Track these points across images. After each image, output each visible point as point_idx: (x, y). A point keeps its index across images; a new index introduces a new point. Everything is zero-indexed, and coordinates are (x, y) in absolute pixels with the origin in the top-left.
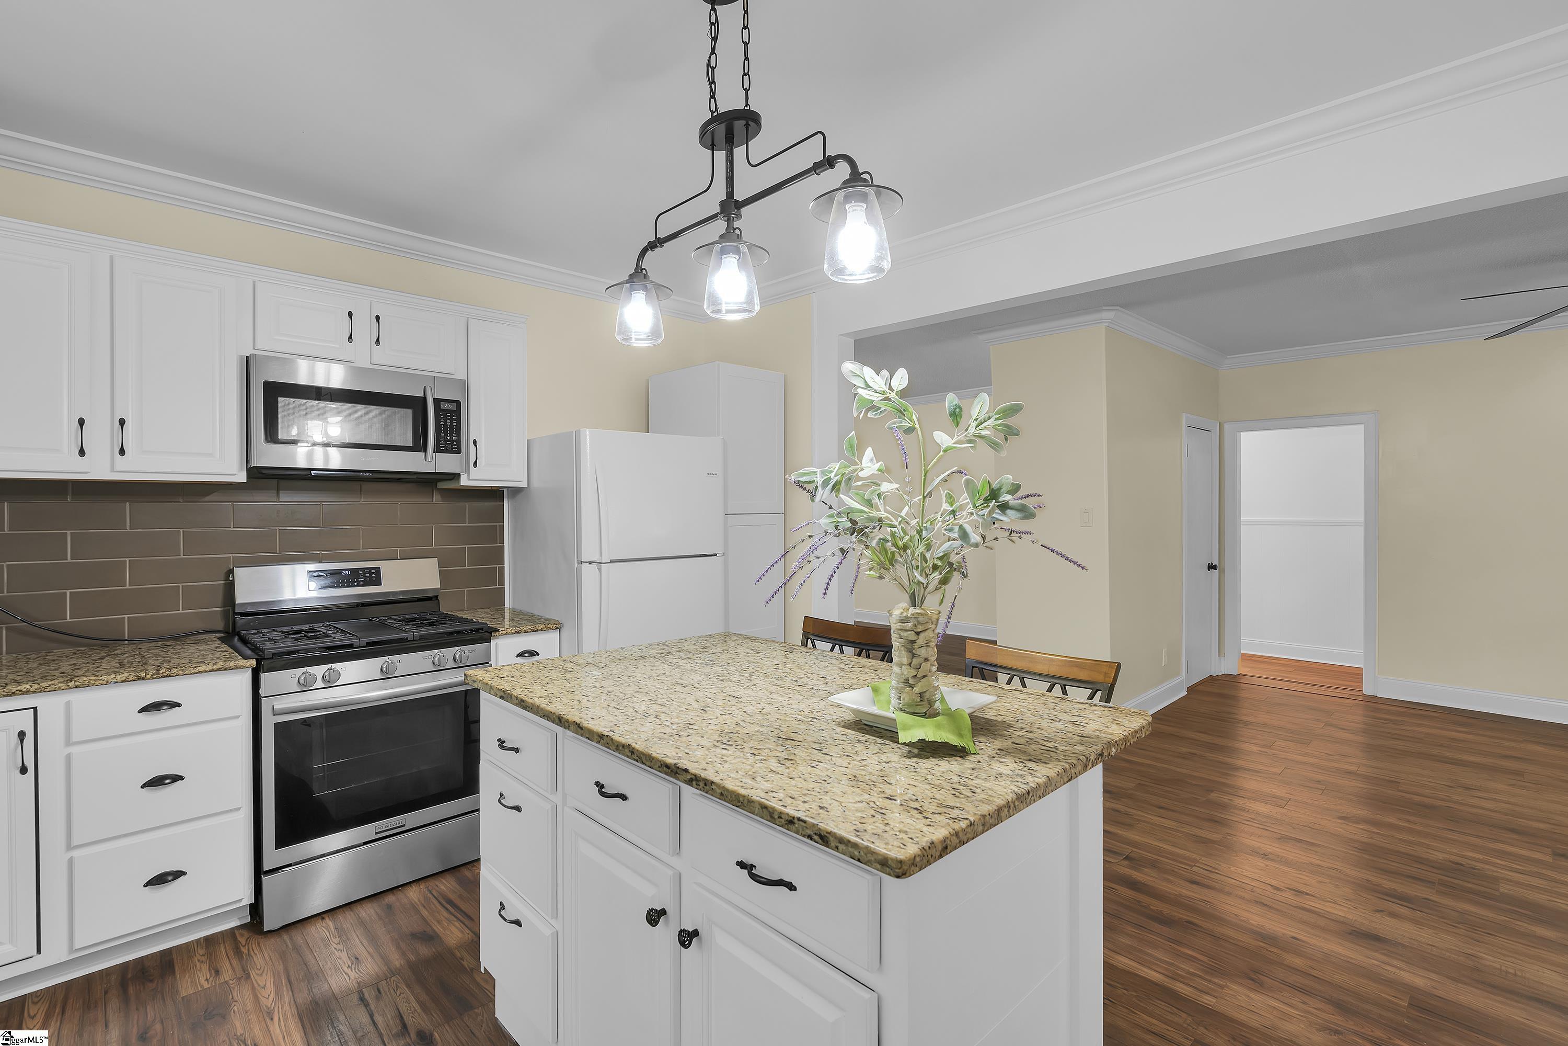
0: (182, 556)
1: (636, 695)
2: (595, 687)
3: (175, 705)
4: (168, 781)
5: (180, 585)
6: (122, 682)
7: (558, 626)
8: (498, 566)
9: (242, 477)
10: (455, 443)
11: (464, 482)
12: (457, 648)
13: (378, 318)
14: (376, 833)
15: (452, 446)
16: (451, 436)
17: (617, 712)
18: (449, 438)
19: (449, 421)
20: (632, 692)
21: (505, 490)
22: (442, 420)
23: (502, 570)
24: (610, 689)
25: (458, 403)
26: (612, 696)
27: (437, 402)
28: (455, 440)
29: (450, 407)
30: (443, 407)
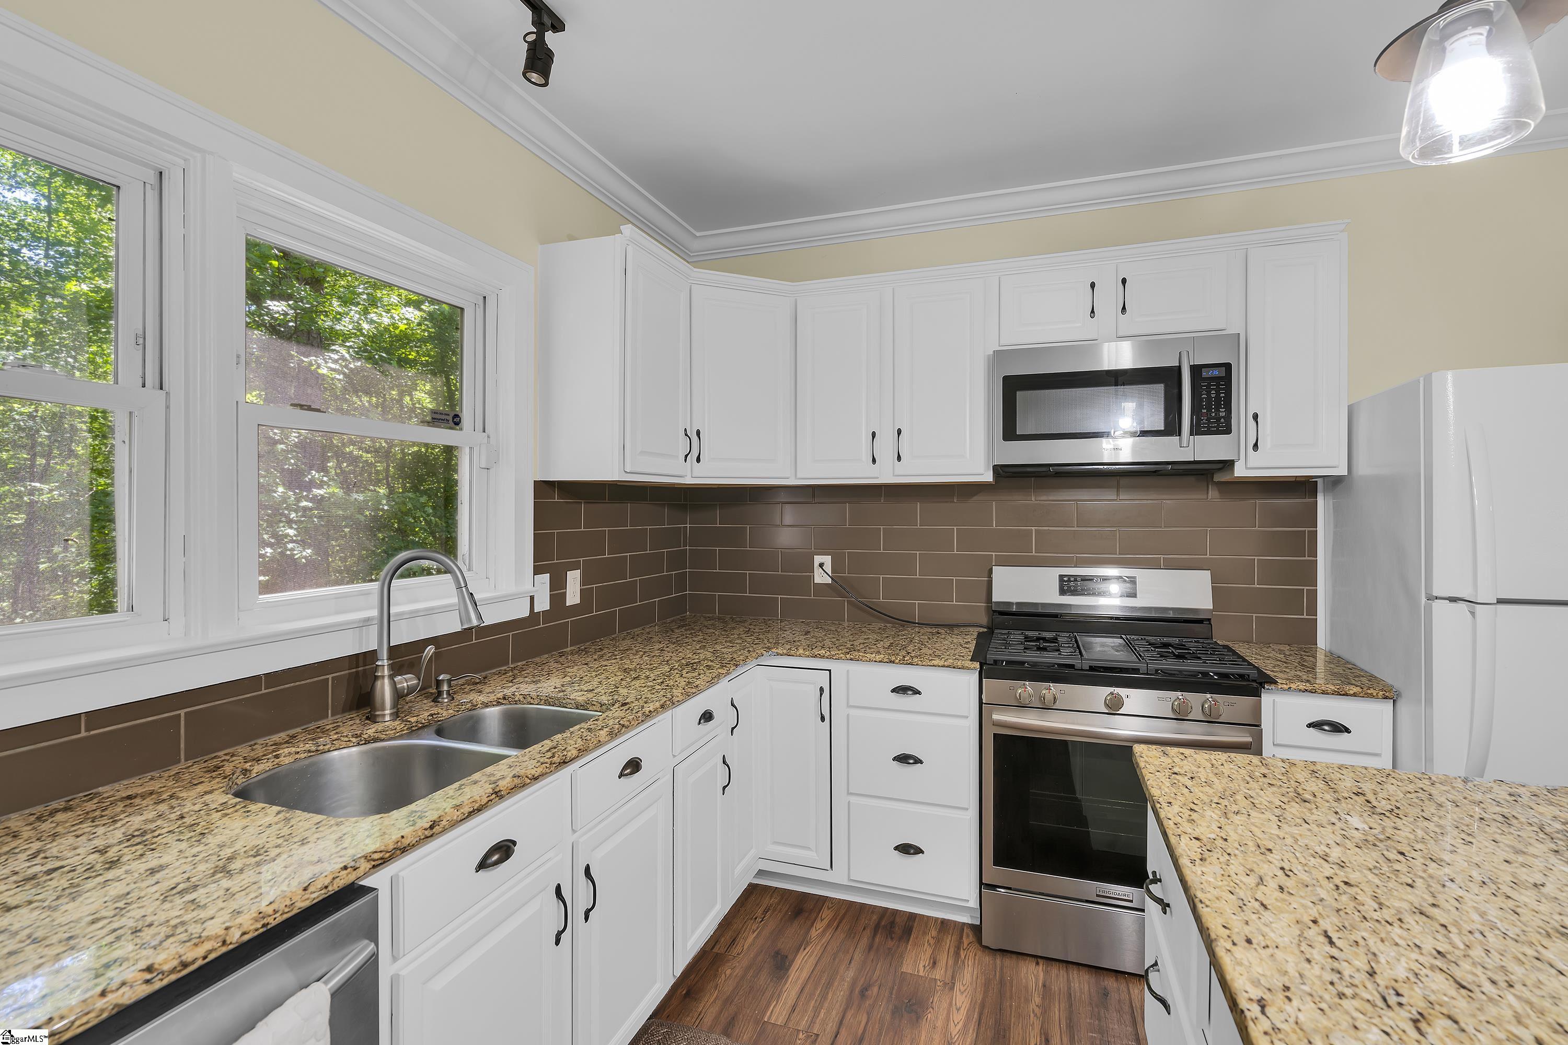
0: (955, 552)
1: (1409, 919)
2: (1325, 857)
3: (917, 692)
4: (911, 761)
5: (954, 578)
6: (880, 662)
7: (1391, 695)
8: (1306, 588)
9: (989, 477)
10: (1222, 420)
11: (1240, 471)
12: (1208, 696)
13: (1124, 281)
14: (1098, 896)
15: (1218, 425)
16: (1217, 410)
17: (1320, 950)
18: (1213, 414)
19: (1213, 392)
20: (1405, 906)
21: (1320, 481)
22: (1204, 392)
23: (1313, 595)
24: (1354, 877)
25: (1228, 367)
26: (1344, 898)
27: (1196, 370)
28: (1223, 417)
29: (1216, 373)
30: (1204, 374)
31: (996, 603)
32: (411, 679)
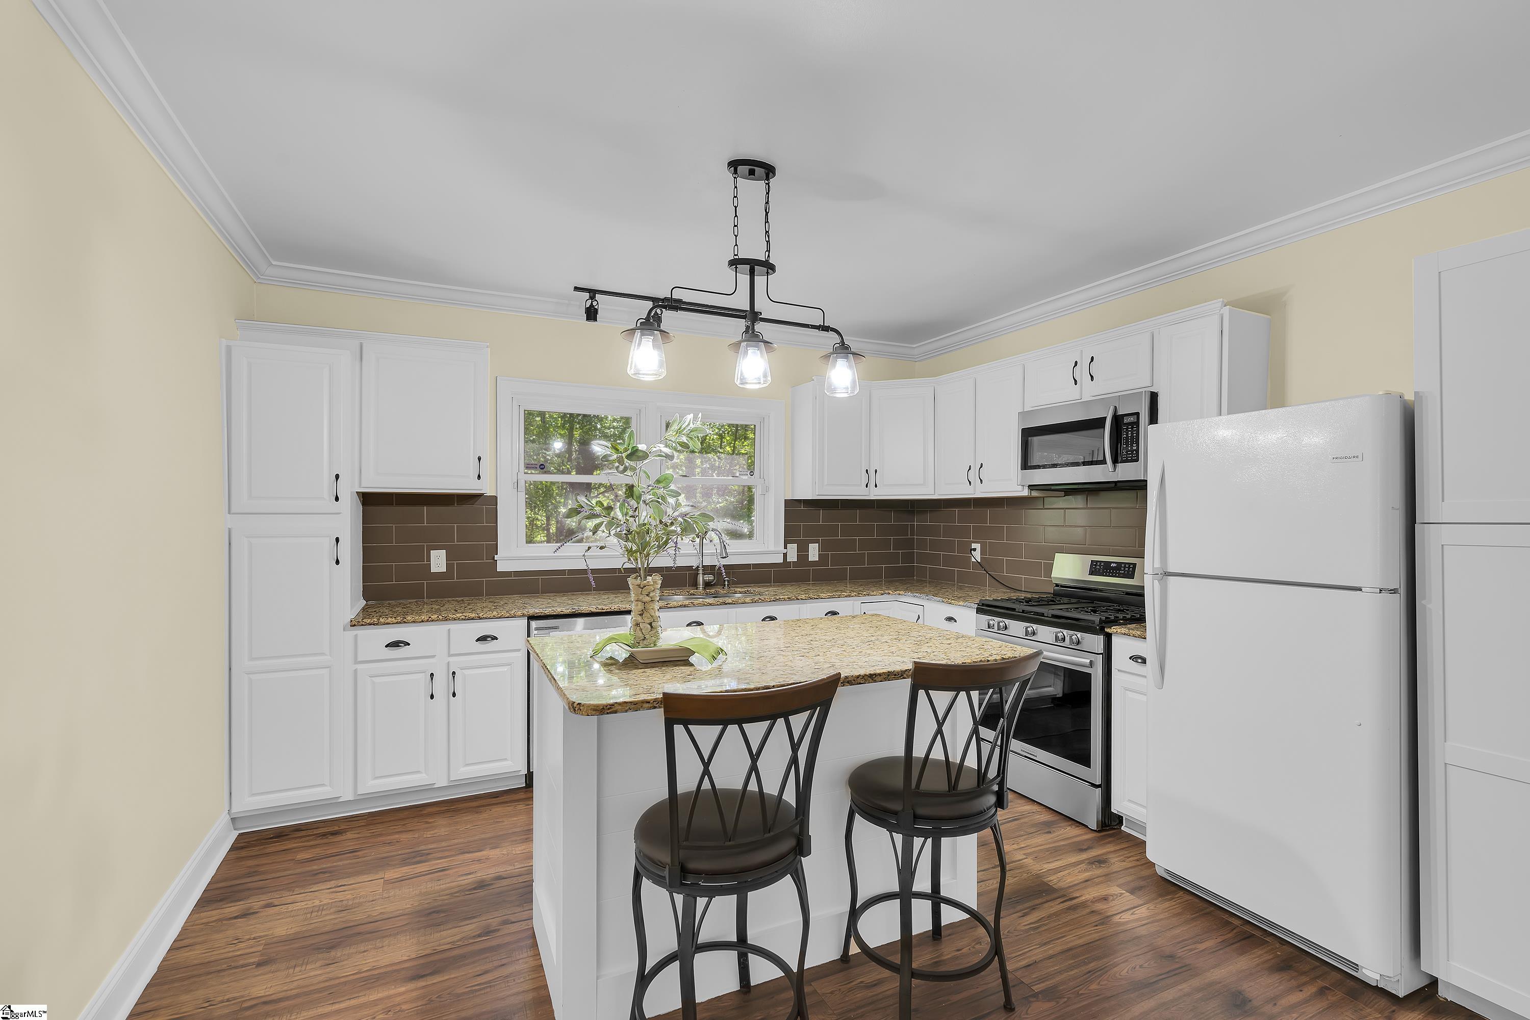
3: (955, 621)
9: (1027, 493)
10: (1135, 452)
13: (1092, 359)
14: (1022, 750)
15: (1131, 457)
16: (1132, 446)
18: (1130, 448)
19: (1130, 433)
22: (1125, 433)
25: (1138, 416)
27: (1115, 419)
28: (1134, 450)
29: (1132, 419)
30: (1125, 421)
31: (1053, 578)
32: (711, 577)
